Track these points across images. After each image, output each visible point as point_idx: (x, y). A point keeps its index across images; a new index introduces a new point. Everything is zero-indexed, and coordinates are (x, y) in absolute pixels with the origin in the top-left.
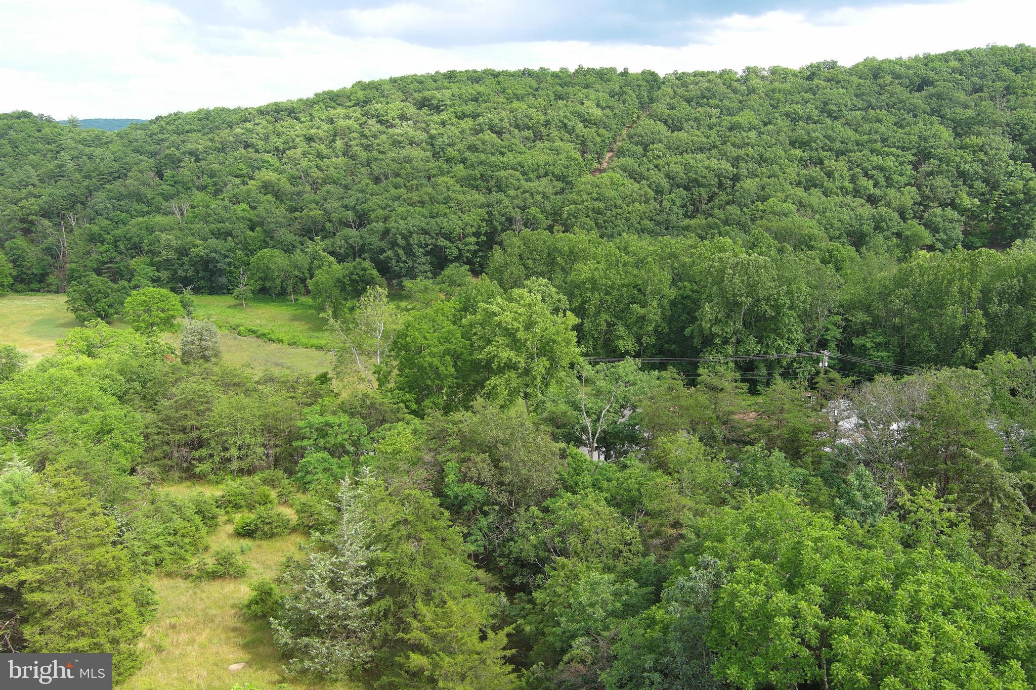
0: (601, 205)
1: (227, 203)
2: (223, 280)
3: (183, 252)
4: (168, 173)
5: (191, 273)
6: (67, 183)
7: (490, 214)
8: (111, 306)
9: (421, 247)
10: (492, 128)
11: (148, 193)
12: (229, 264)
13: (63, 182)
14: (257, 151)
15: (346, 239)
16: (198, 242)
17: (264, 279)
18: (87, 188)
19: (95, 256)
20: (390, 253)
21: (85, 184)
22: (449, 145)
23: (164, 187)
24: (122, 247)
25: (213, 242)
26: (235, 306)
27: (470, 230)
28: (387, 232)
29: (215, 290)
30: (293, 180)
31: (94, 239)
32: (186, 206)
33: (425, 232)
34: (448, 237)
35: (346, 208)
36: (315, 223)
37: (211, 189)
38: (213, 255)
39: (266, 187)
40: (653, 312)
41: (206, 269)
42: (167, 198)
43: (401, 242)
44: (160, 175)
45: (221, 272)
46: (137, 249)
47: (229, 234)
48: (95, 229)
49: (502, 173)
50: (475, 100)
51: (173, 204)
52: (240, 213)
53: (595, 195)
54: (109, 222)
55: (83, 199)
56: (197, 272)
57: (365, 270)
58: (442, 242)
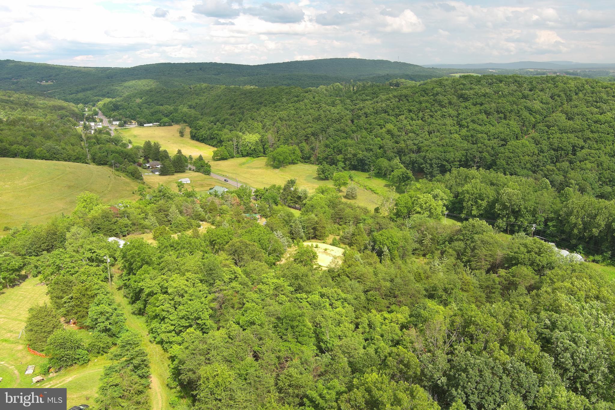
0: (512, 155)
1: (373, 137)
2: (367, 167)
3: (355, 155)
4: (356, 121)
5: (356, 163)
6: (321, 123)
7: (467, 153)
8: (329, 174)
9: (436, 164)
10: (486, 112)
11: (347, 129)
12: (369, 162)
13: (319, 122)
14: (388, 115)
15: (410, 158)
16: (361, 152)
17: (380, 169)
18: (327, 125)
19: (326, 153)
20: (424, 165)
21: (327, 123)
22: (464, 119)
23: (353, 127)
24: (335, 150)
25: (365, 153)
26: (368, 178)
27: (456, 159)
28: (425, 157)
29: (364, 170)
30: (400, 129)
31: (327, 146)
32: (359, 136)
33: (439, 158)
34: (447, 161)
35: (415, 144)
36: (402, 149)
37: (369, 130)
38: (364, 158)
39: (389, 132)
40: (484, 203)
41: (361, 162)
42: (354, 132)
43: (429, 161)
44: (352, 121)
45: (366, 164)
46: (340, 152)
47: (371, 150)
48: (328, 142)
49: (479, 135)
50: (484, 96)
51: (355, 135)
52: (377, 142)
53: (511, 151)
54: (332, 140)
55: (325, 129)
56: (358, 163)
57: (407, 173)
58: (445, 163)
